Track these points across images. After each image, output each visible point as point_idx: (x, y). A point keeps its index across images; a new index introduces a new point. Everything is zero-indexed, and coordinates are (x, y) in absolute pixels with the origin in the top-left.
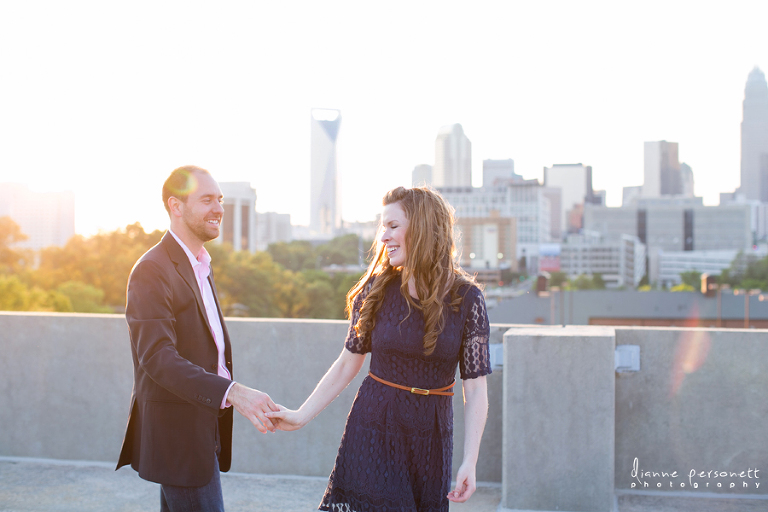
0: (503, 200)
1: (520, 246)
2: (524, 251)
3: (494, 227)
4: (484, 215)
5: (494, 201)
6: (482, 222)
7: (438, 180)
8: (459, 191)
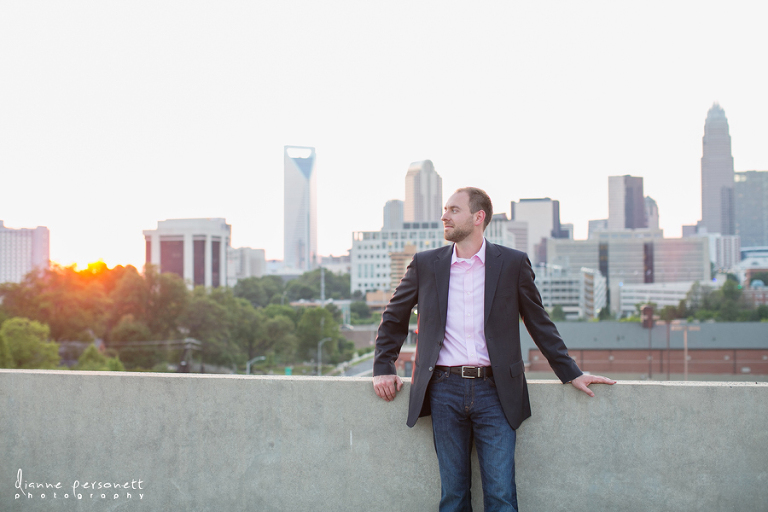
7: (409, 216)
8: (425, 226)
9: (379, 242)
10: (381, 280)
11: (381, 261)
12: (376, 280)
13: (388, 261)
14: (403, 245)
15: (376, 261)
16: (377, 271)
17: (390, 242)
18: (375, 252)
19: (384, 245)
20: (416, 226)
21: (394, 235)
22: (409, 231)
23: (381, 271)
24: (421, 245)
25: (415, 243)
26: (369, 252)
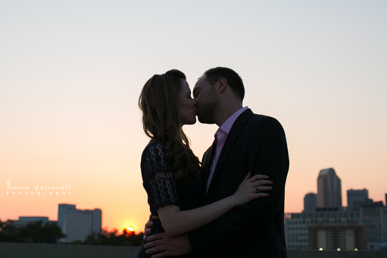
0: (358, 214)
1: (369, 244)
2: (372, 247)
3: (352, 232)
4: (346, 224)
5: (352, 216)
6: (344, 229)
7: (320, 204)
8: (330, 209)
9: (301, 220)
10: (303, 244)
11: (303, 232)
12: (299, 244)
13: (306, 232)
14: (316, 221)
15: (299, 232)
16: (300, 238)
17: (308, 220)
18: (299, 226)
19: (304, 222)
20: (324, 209)
21: (310, 215)
22: (320, 213)
23: (302, 238)
24: (328, 221)
25: (324, 221)
26: (295, 226)
